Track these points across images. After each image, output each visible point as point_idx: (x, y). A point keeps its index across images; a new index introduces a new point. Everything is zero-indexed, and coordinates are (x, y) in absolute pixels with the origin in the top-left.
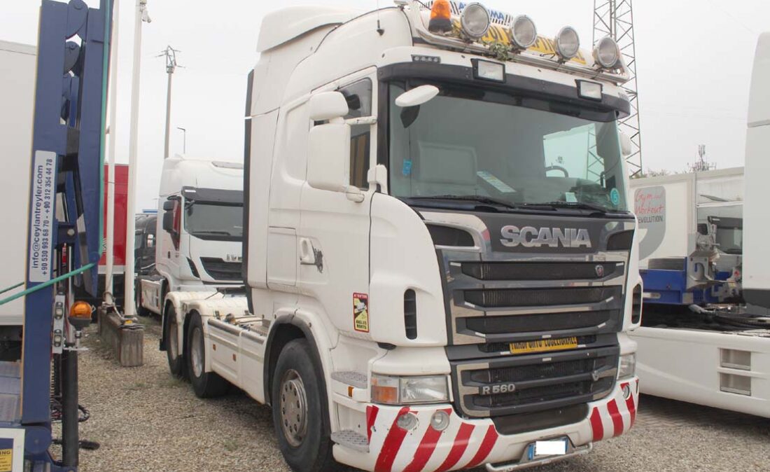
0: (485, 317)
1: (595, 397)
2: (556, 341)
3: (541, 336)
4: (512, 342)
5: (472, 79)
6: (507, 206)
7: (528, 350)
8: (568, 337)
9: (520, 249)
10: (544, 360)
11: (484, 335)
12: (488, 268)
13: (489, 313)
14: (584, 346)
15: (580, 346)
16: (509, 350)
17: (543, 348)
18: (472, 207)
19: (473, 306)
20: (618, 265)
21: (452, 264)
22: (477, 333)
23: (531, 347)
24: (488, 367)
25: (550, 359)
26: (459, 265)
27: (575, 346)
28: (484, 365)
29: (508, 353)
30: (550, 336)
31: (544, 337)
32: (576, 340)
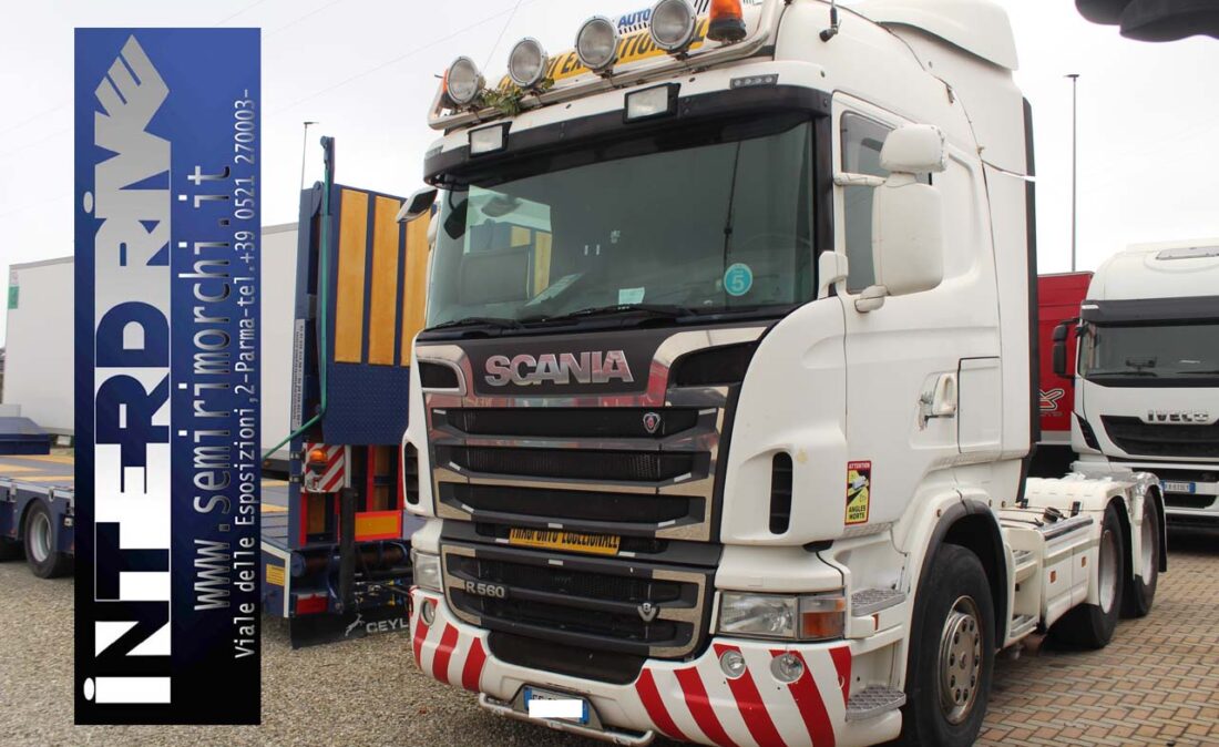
0: (468, 485)
1: (653, 650)
2: (582, 538)
3: (546, 524)
4: (515, 527)
5: (468, 159)
6: (504, 328)
7: (534, 542)
8: (604, 535)
9: (511, 389)
10: (551, 562)
11: (471, 510)
12: (472, 416)
13: (474, 481)
14: (632, 555)
15: (622, 554)
16: (507, 537)
17: (559, 545)
18: (460, 333)
19: (458, 468)
20: (701, 413)
21: (435, 411)
22: (464, 507)
23: (539, 539)
24: (474, 555)
25: (560, 563)
26: (444, 413)
27: (612, 551)
28: (470, 552)
29: (505, 541)
30: (560, 526)
31: (551, 525)
32: (618, 543)
